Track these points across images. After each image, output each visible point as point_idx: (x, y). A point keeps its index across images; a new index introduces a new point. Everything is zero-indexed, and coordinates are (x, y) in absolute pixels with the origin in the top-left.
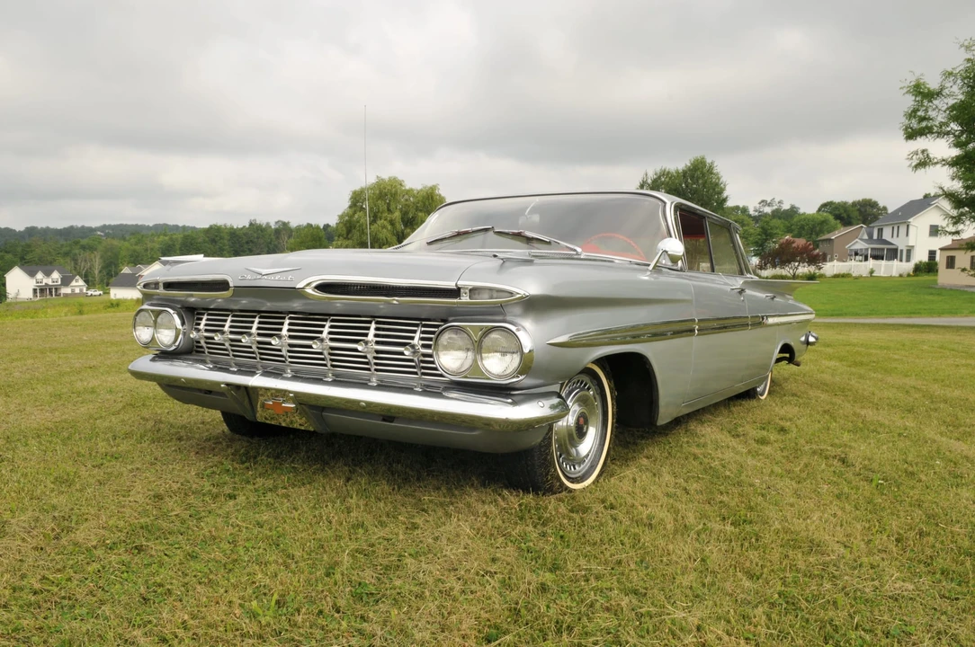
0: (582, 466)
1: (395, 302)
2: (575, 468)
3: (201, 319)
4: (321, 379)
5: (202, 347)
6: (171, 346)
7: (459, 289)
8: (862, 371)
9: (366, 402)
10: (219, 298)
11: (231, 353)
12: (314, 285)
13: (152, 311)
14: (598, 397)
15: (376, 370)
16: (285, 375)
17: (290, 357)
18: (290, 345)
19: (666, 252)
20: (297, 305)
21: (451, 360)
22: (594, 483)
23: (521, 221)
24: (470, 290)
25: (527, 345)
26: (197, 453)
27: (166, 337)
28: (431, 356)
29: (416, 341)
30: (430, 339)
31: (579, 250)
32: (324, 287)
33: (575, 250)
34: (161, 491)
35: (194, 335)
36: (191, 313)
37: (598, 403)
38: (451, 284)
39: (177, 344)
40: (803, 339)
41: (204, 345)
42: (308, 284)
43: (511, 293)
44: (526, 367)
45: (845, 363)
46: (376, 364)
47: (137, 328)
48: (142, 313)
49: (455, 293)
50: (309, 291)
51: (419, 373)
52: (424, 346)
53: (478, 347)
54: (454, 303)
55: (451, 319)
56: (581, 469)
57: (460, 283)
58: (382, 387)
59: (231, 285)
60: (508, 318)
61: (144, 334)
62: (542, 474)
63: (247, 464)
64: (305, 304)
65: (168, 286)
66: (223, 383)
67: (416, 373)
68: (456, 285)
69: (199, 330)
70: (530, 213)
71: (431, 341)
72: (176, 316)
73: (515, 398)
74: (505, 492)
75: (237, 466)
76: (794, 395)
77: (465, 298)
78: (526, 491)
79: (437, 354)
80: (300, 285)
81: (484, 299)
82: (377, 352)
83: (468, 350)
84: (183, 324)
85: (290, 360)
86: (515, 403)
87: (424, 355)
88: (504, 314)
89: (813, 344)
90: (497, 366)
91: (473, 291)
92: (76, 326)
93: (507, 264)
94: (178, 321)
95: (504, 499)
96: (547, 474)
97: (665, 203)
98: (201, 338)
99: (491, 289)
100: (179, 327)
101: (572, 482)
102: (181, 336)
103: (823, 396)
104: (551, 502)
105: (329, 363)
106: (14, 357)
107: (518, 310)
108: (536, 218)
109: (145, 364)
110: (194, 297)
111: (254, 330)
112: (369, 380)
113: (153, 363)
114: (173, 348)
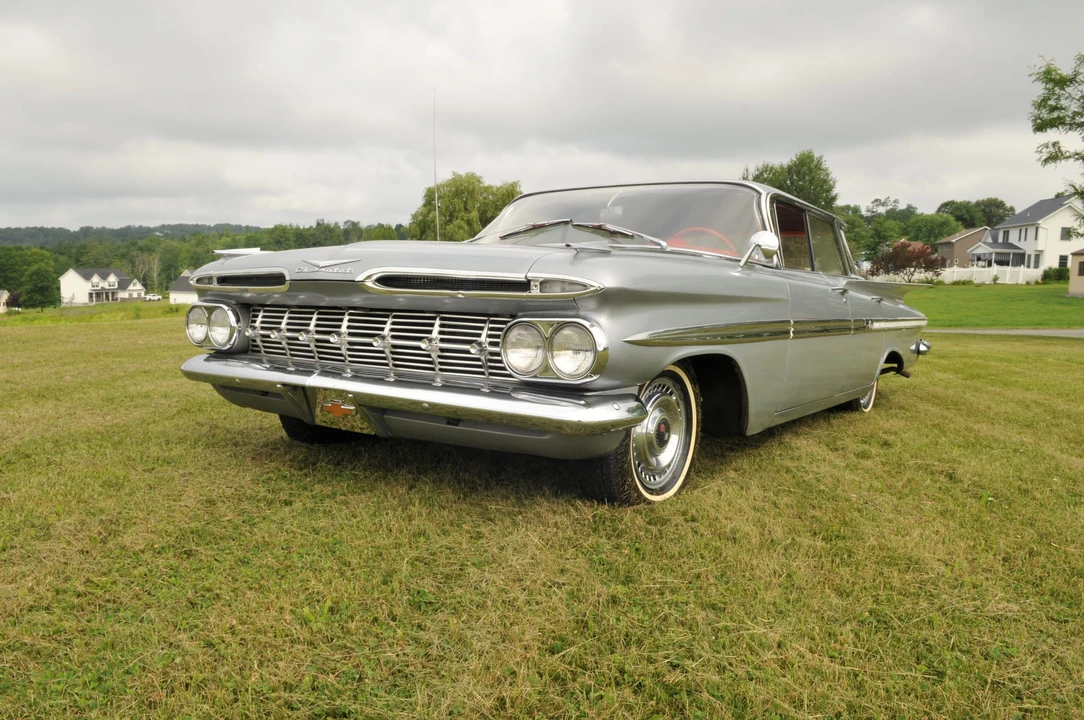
0: (663, 477)
1: (460, 296)
2: (655, 479)
3: (257, 316)
4: (383, 380)
5: (257, 346)
6: (225, 345)
7: (529, 281)
8: (979, 384)
9: (430, 404)
10: (275, 293)
11: (289, 352)
12: (375, 277)
13: (206, 308)
14: (681, 403)
15: (441, 370)
16: (345, 375)
17: (350, 356)
18: (350, 343)
19: (759, 246)
20: (357, 300)
21: (520, 358)
22: (675, 495)
23: (603, 214)
24: (541, 283)
25: (602, 342)
26: (253, 459)
27: (220, 336)
28: (498, 354)
29: (483, 339)
30: (498, 337)
31: (664, 244)
32: (385, 280)
33: (659, 245)
34: (214, 496)
35: (249, 333)
36: (246, 309)
37: (681, 409)
38: (520, 277)
39: (232, 342)
40: (913, 347)
41: (260, 344)
42: (369, 277)
43: (585, 286)
44: (600, 366)
45: (960, 376)
46: (441, 364)
47: (190, 326)
48: (196, 310)
49: (524, 285)
50: (369, 284)
51: (486, 373)
52: (491, 344)
53: (549, 344)
54: (523, 297)
55: (520, 314)
56: (661, 480)
57: (531, 275)
58: (447, 387)
59: (287, 278)
60: (582, 313)
61: (197, 332)
62: (618, 483)
63: (305, 471)
64: (366, 299)
65: (223, 280)
66: (279, 383)
67: (483, 373)
68: (526, 277)
69: (254, 328)
70: (612, 205)
71: (499, 339)
72: (230, 313)
73: (589, 400)
74: (579, 503)
75: (295, 472)
76: (901, 408)
77: (535, 291)
78: (601, 501)
79: (505, 352)
80: (359, 278)
81: (556, 292)
82: (442, 350)
83: (538, 348)
84: (238, 321)
85: (350, 359)
86: (588, 405)
87: (492, 354)
88: (576, 308)
89: (924, 353)
90: (569, 364)
91: (544, 283)
92: (131, 330)
93: (581, 254)
94: (232, 319)
95: (577, 509)
96: (624, 484)
97: (760, 194)
98: (256, 336)
99: (563, 282)
100: (234, 324)
101: (652, 494)
102: (235, 335)
103: (933, 409)
104: (628, 514)
105: (391, 362)
106: (66, 361)
107: (592, 304)
108: (619, 211)
109: (199, 364)
110: (250, 293)
111: (312, 328)
112: (433, 380)
113: (207, 363)
114: (228, 347)
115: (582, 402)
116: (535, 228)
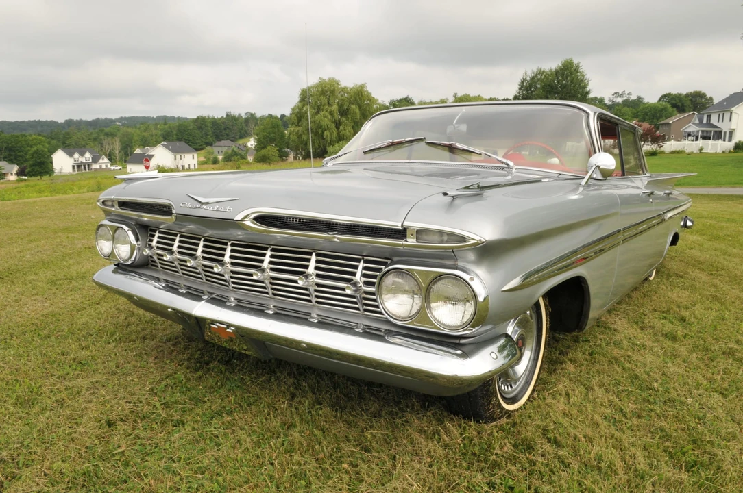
0: (518, 383)
1: (336, 240)
2: (511, 387)
3: (153, 236)
4: (263, 311)
5: (155, 262)
6: (127, 260)
7: (405, 230)
8: (723, 246)
9: (308, 344)
10: (167, 221)
11: (180, 271)
12: (253, 216)
13: (111, 226)
14: (534, 316)
15: (317, 302)
16: (228, 304)
17: (233, 283)
18: (233, 272)
19: (598, 167)
20: (239, 234)
21: (398, 305)
22: (529, 399)
23: (449, 129)
24: (417, 231)
25: (481, 294)
26: (156, 358)
27: (123, 252)
28: (373, 294)
29: (357, 278)
30: (374, 277)
31: (511, 164)
32: (262, 219)
33: (508, 165)
35: (147, 252)
36: (144, 230)
37: (534, 322)
38: (396, 224)
39: (133, 258)
40: (682, 223)
41: (157, 261)
42: (246, 217)
43: (463, 239)
46: (317, 297)
47: (99, 242)
48: (101, 229)
49: (401, 233)
50: (248, 223)
51: (361, 309)
52: (366, 283)
53: (427, 294)
54: (400, 245)
55: (395, 259)
56: (517, 387)
57: (406, 224)
58: (323, 324)
59: (174, 211)
60: (460, 264)
61: (105, 246)
62: (484, 404)
63: (200, 373)
64: (246, 234)
65: (123, 204)
66: (169, 308)
67: (358, 309)
68: (402, 225)
69: (151, 247)
70: (457, 123)
71: (375, 278)
72: (130, 233)
73: (466, 349)
74: (448, 424)
75: (190, 376)
77: (412, 241)
78: (467, 417)
79: (381, 298)
80: (238, 217)
81: (432, 243)
82: (318, 285)
83: (414, 293)
84: (137, 240)
85: (233, 285)
86: (465, 355)
87: (367, 293)
88: (455, 258)
89: (690, 227)
90: (449, 316)
91: (420, 232)
93: (457, 201)
94: (132, 237)
95: (447, 431)
96: (489, 404)
97: (588, 114)
98: (154, 255)
99: (441, 233)
100: (134, 242)
101: (508, 404)
102: (136, 251)
103: (704, 277)
104: (489, 427)
105: (271, 292)
107: (471, 256)
108: (463, 127)
109: (107, 276)
110: (146, 217)
111: (199, 253)
112: (309, 314)
113: (114, 275)
114: (129, 262)
115: (459, 352)
116: (393, 144)
